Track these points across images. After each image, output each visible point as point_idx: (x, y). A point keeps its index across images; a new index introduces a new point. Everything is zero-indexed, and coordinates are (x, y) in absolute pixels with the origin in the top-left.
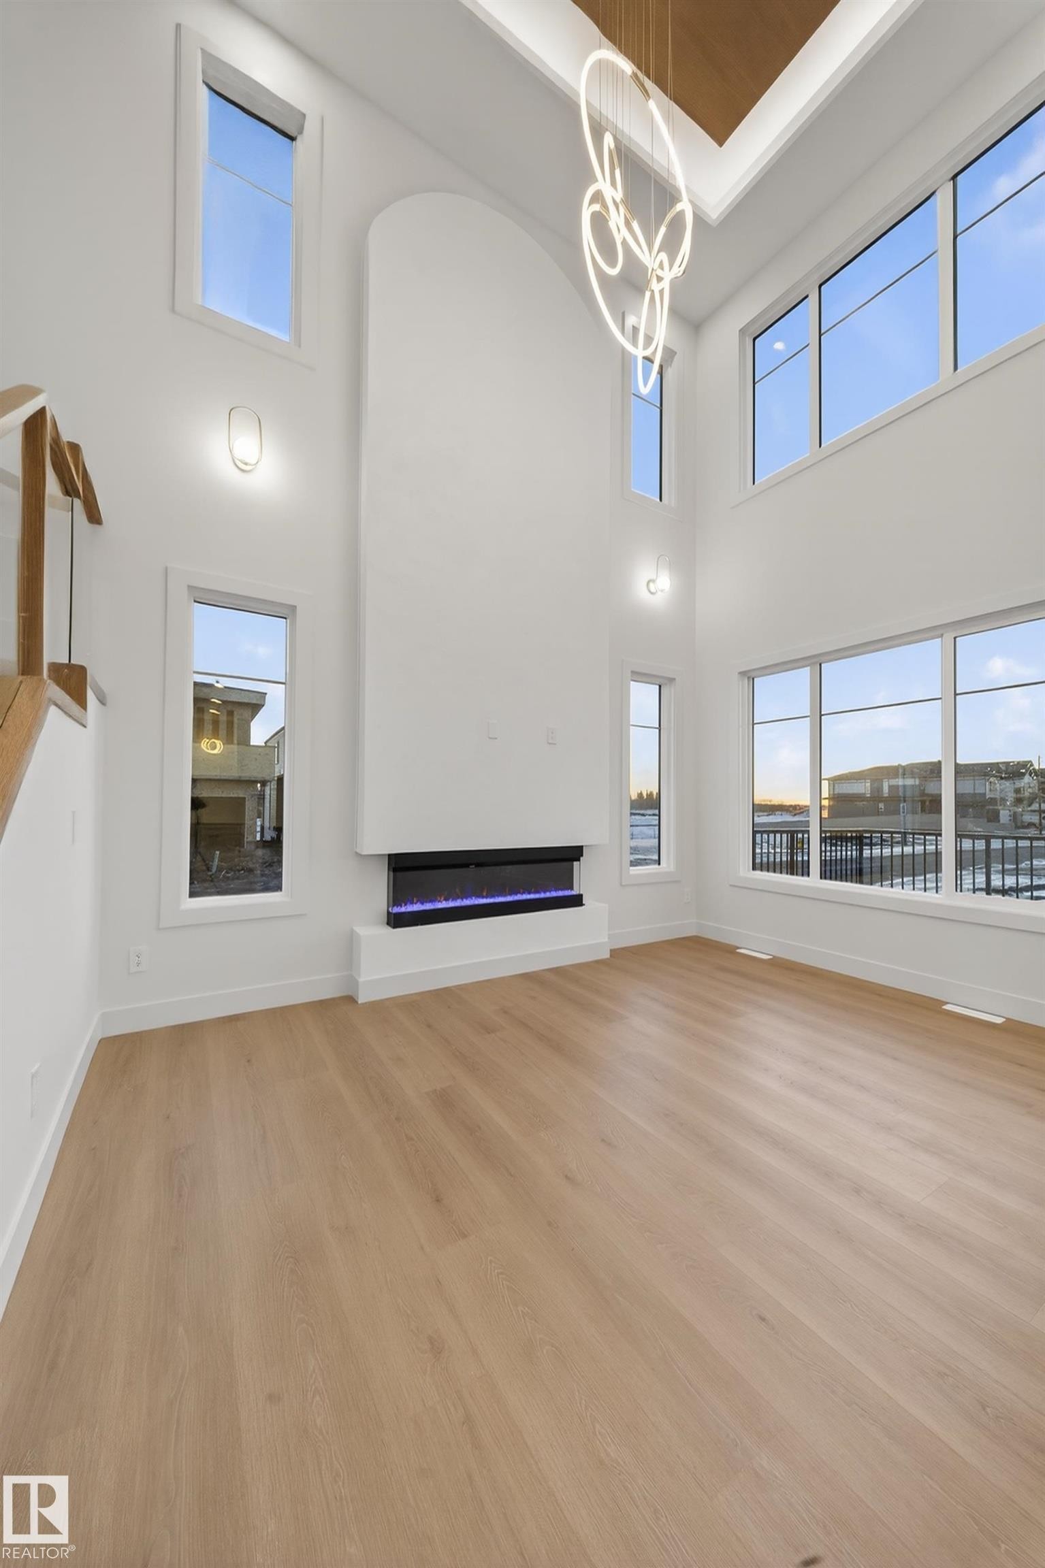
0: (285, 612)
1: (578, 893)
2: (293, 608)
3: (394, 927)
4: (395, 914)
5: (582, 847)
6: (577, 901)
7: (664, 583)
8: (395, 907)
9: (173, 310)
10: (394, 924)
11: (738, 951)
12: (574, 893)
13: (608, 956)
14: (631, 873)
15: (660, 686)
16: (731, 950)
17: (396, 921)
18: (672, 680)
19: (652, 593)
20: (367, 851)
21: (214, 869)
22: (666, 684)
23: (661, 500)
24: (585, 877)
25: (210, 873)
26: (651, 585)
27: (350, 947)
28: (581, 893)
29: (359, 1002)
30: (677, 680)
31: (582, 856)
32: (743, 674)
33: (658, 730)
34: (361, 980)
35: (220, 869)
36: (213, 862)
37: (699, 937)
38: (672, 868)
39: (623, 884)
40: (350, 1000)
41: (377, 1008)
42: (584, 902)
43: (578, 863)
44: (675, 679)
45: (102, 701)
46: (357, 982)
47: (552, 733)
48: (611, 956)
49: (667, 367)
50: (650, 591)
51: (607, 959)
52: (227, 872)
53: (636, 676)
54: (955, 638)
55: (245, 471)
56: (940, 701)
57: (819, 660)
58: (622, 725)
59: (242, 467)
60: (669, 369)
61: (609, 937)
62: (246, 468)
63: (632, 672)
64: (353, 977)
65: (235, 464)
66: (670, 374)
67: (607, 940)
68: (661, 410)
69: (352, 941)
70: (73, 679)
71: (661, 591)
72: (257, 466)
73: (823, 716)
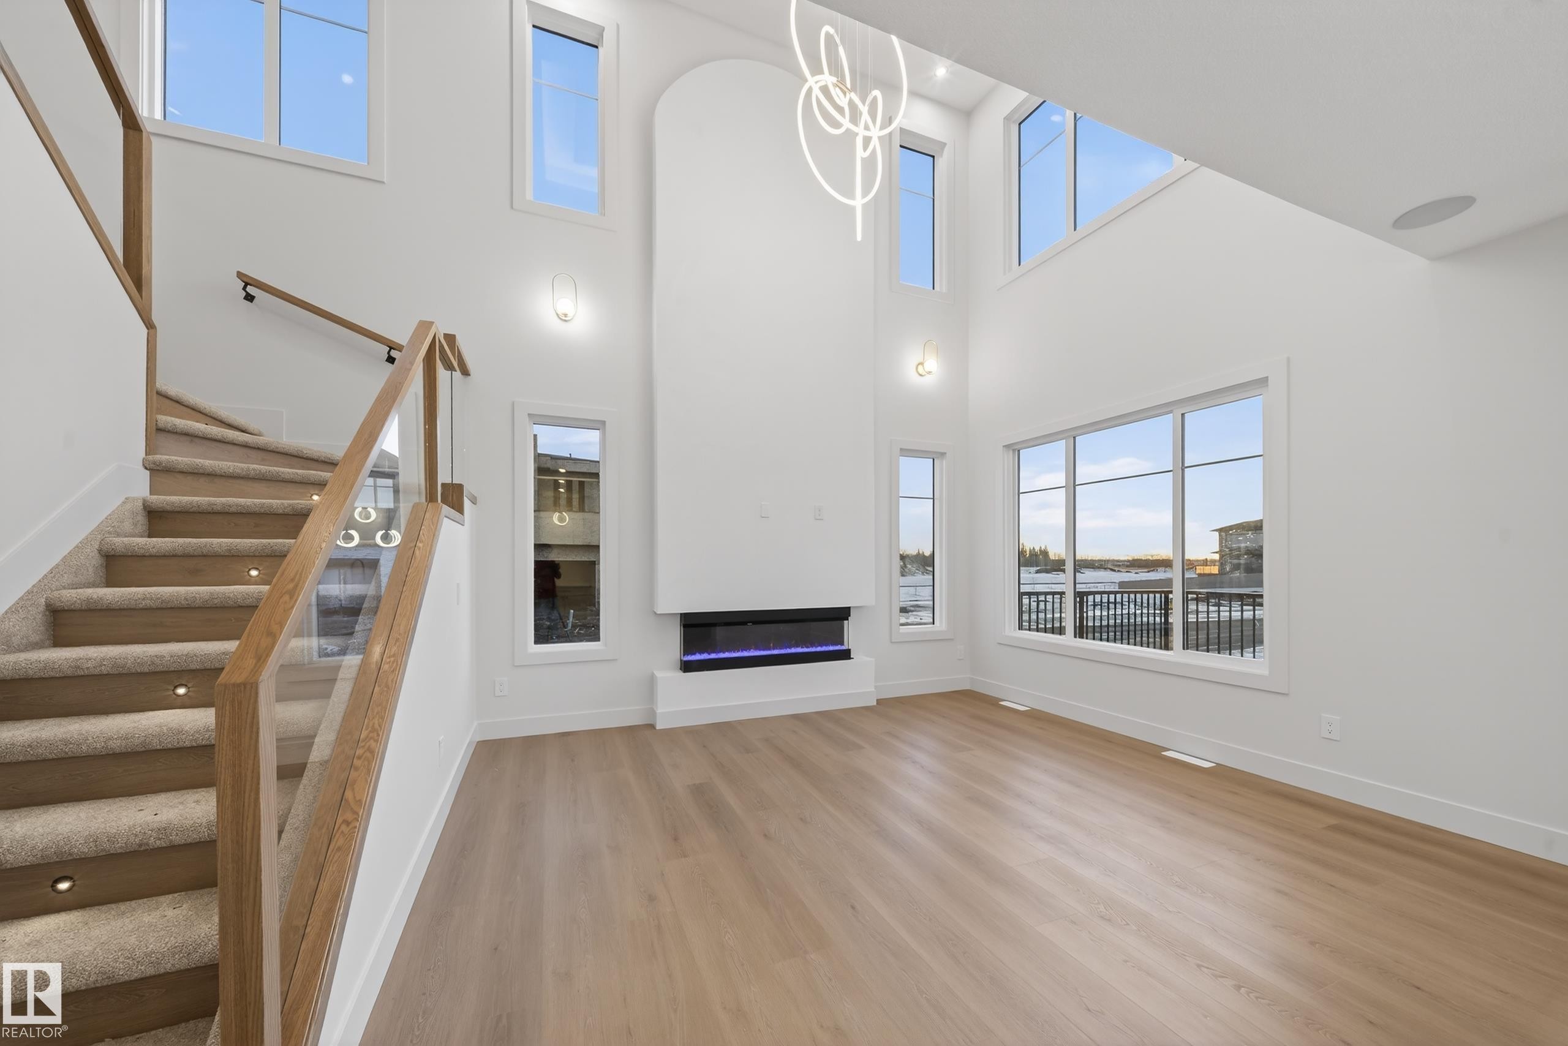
0: (598, 425)
1: (847, 648)
2: (603, 423)
3: (684, 672)
4: (686, 662)
5: (849, 608)
6: (846, 655)
7: (932, 363)
8: (685, 656)
9: (512, 208)
10: (684, 670)
11: (1002, 703)
12: (843, 648)
13: (875, 704)
14: (901, 631)
15: (933, 460)
16: (993, 702)
17: (687, 667)
18: (943, 454)
19: (921, 375)
20: (660, 609)
21: (570, 627)
22: (937, 458)
23: (934, 289)
24: (853, 634)
25: (566, 630)
26: (920, 367)
27: (650, 686)
28: (850, 648)
29: (657, 728)
30: (947, 455)
31: (850, 616)
32: (1007, 447)
33: (932, 500)
34: (658, 712)
35: (574, 626)
36: (569, 620)
37: (973, 692)
38: (944, 627)
39: (893, 641)
40: (652, 726)
41: (669, 733)
42: (852, 657)
43: (847, 622)
44: (945, 453)
45: (474, 501)
46: (656, 713)
47: (820, 511)
48: (877, 704)
49: (938, 159)
50: (919, 374)
51: (874, 706)
52: (580, 629)
53: (906, 452)
54: (1183, 415)
55: (565, 321)
56: (1171, 473)
57: (1073, 433)
58: (892, 499)
59: (564, 318)
60: (941, 159)
61: (876, 687)
62: (566, 319)
63: (901, 449)
64: (653, 709)
65: (559, 317)
66: (941, 163)
67: (873, 690)
68: (934, 200)
69: (652, 681)
70: (454, 496)
71: (929, 373)
72: (574, 316)
73: (1077, 487)
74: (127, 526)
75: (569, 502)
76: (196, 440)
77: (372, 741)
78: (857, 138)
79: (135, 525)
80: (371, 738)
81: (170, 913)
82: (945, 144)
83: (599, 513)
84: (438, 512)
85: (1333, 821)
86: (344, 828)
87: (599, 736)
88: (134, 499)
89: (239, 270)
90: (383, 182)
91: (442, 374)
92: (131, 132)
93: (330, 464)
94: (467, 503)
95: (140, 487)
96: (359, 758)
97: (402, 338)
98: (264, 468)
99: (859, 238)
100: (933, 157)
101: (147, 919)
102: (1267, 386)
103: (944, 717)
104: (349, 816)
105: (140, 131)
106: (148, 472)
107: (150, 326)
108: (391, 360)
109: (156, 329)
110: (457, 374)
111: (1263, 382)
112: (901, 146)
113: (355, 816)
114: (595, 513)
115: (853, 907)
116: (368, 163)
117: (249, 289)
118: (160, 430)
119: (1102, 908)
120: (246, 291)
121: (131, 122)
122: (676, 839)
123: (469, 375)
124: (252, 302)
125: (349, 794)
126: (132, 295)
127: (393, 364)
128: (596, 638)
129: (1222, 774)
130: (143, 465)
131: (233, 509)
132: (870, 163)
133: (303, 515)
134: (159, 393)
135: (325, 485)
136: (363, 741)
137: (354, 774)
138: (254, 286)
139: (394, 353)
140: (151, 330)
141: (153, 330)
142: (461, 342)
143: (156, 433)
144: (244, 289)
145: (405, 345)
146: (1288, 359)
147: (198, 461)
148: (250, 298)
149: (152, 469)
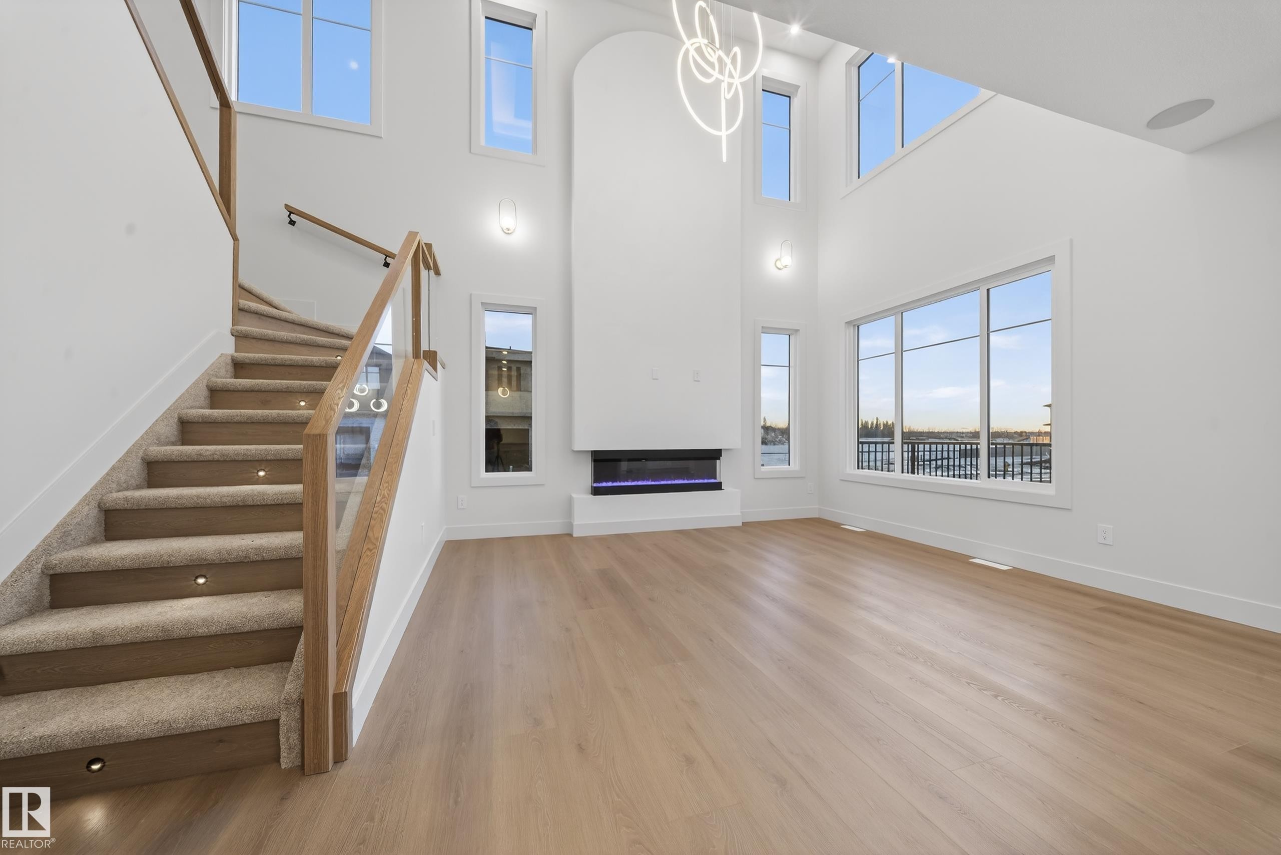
0: (530, 311)
1: (719, 481)
2: (535, 309)
3: (594, 495)
4: (595, 487)
5: (721, 450)
6: (718, 486)
7: (787, 260)
8: (595, 484)
9: (470, 152)
10: (594, 493)
11: (843, 526)
12: (716, 480)
13: (741, 525)
14: (762, 470)
15: (789, 336)
16: (836, 526)
17: (596, 491)
18: (797, 331)
19: (780, 269)
20: (577, 448)
22: (793, 334)
23: (790, 200)
24: (724, 470)
26: (778, 263)
27: (569, 507)
28: (721, 481)
29: (574, 536)
30: (801, 332)
31: (721, 456)
32: (848, 323)
33: (788, 368)
34: (575, 524)
37: (821, 519)
38: (797, 467)
39: (755, 477)
40: (570, 535)
41: (583, 540)
42: (722, 488)
43: (719, 461)
44: (799, 330)
45: (443, 367)
46: (573, 525)
47: (697, 374)
49: (794, 98)
50: (777, 268)
51: (740, 527)
53: (767, 330)
54: (988, 290)
55: (508, 234)
56: (979, 337)
57: (902, 309)
58: (755, 365)
59: (507, 231)
60: (795, 98)
61: (741, 512)
62: (510, 232)
63: (762, 327)
64: (571, 522)
65: (503, 231)
66: (796, 102)
67: (740, 514)
68: (790, 130)
69: (570, 502)
70: (432, 357)
71: (786, 267)
72: (514, 229)
73: (904, 353)
74: (223, 372)
75: (509, 378)
76: (262, 317)
77: (383, 504)
78: (723, 83)
79: (227, 371)
80: (383, 502)
81: (264, 599)
82: (798, 87)
83: (531, 392)
84: (420, 366)
85: (1101, 604)
86: (368, 553)
87: (533, 541)
88: (226, 355)
89: (286, 203)
90: (381, 137)
91: (424, 273)
92: (224, 109)
93: (349, 337)
94: (439, 366)
95: (228, 347)
96: (376, 513)
97: (395, 249)
98: (305, 337)
99: (724, 160)
100: (790, 97)
101: (250, 601)
102: (1054, 263)
103: (795, 534)
104: (371, 547)
105: (230, 107)
106: (234, 338)
107: (235, 238)
108: (387, 265)
109: (238, 240)
110: (432, 272)
111: (1051, 259)
112: (763, 90)
113: (374, 546)
114: (529, 391)
115: (711, 640)
116: (371, 124)
117: (293, 217)
118: (241, 310)
119: (899, 648)
120: (290, 218)
121: (225, 103)
122: (586, 599)
123: (440, 275)
124: (294, 225)
125: (370, 534)
126: (226, 218)
127: (388, 267)
128: (529, 469)
129: (1018, 575)
130: (231, 332)
131: (288, 363)
132: (733, 104)
133: (334, 367)
134: (242, 287)
135: (347, 350)
136: (378, 503)
137: (373, 522)
138: (296, 214)
139: (389, 260)
140: (236, 242)
141: (237, 242)
142: (435, 249)
143: (239, 311)
144: (289, 216)
145: (397, 253)
146: (1071, 241)
147: (265, 331)
148: (292, 223)
149: (237, 336)
